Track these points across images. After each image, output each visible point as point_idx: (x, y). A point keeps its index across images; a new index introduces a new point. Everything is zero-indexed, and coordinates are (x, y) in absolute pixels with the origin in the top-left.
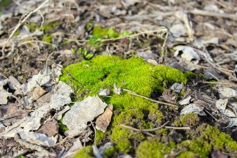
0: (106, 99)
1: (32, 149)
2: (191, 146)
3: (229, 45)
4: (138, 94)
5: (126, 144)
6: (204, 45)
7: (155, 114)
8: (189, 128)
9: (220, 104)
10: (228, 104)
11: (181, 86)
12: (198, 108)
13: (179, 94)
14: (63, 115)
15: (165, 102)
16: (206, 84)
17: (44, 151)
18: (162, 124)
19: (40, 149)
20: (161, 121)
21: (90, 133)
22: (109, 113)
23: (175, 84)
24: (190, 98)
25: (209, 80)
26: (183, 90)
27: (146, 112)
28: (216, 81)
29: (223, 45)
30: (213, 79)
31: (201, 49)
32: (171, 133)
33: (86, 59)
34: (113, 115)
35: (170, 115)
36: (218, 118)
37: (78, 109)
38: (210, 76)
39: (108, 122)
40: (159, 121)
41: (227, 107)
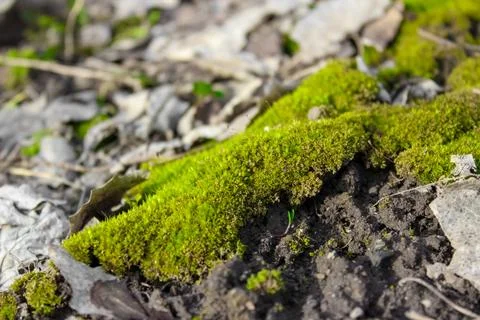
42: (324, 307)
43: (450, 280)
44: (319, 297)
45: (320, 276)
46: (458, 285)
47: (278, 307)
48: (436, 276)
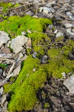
0: (26, 36)
1: (4, 60)
2: (66, 48)
3: (60, 4)
4: (38, 32)
5: (43, 52)
6: (50, 5)
7: (47, 38)
8: (62, 42)
9: (69, 31)
10: (71, 30)
11: (52, 26)
12: (62, 34)
13: (52, 29)
14: (10, 45)
15: (48, 33)
16: (59, 23)
17: (9, 60)
18: (52, 42)
19: (7, 60)
20: (51, 41)
21: (25, 50)
22: (30, 41)
23: (50, 25)
24: (57, 30)
25: (59, 21)
26: (53, 27)
27: (44, 38)
28: (62, 21)
29: (58, 4)
30: (60, 20)
31: (50, 7)
32: (56, 45)
33: (5, 19)
34: (32, 42)
35: (53, 38)
36: (69, 36)
37: (15, 41)
38: (58, 19)
39: (31, 45)
40: (50, 41)
41: (71, 32)
42: (56, 106)
43: (71, 95)
44: (54, 105)
45: (53, 101)
46: (72, 95)
47: (50, 109)
48: (68, 94)
